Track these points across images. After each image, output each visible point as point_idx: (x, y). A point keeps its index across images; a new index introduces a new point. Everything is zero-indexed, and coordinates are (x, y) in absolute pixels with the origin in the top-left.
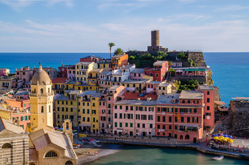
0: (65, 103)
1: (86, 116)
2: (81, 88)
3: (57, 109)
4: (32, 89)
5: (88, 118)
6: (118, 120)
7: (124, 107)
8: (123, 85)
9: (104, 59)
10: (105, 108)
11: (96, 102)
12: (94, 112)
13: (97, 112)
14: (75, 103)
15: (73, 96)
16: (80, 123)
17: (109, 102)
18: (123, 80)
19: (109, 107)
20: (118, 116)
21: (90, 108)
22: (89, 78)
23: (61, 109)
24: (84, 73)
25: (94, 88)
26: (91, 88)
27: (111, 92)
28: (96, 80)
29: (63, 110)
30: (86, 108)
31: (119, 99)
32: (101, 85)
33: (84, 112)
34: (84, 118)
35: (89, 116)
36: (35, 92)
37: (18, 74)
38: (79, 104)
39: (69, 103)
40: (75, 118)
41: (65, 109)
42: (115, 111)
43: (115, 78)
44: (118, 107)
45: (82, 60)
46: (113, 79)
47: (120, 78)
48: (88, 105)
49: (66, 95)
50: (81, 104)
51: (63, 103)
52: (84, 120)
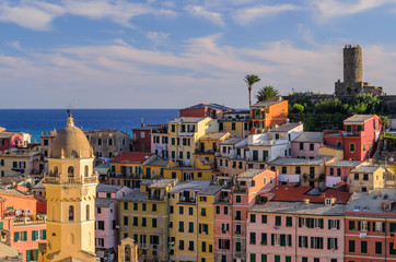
0: (140, 206)
1: (186, 237)
2: (179, 173)
3: (122, 222)
4: (51, 169)
5: (192, 243)
6: (257, 249)
7: (271, 220)
8: (273, 169)
9: (233, 112)
10: (227, 219)
11: (209, 205)
12: (205, 228)
13: (210, 229)
14: (162, 208)
15: (158, 191)
16: (172, 252)
17: (237, 206)
18: (272, 156)
19: (238, 218)
20: (259, 239)
21: (196, 219)
22: (197, 152)
23: (131, 221)
24: (186, 142)
25: (207, 174)
26: (200, 175)
27: (243, 183)
28: (211, 157)
29: (136, 224)
30: (186, 218)
31: (261, 200)
32: (224, 169)
33: (181, 230)
34: (182, 243)
35: (193, 237)
36: (56, 174)
37: (46, 143)
38: (171, 210)
39: (149, 207)
40: (162, 241)
41: (140, 222)
42: (251, 228)
43: (256, 153)
44: (259, 218)
45: (185, 113)
46: (249, 155)
47: (266, 153)
48: (191, 213)
49: (143, 189)
50: (177, 209)
51: (136, 208)
52: (182, 247)
